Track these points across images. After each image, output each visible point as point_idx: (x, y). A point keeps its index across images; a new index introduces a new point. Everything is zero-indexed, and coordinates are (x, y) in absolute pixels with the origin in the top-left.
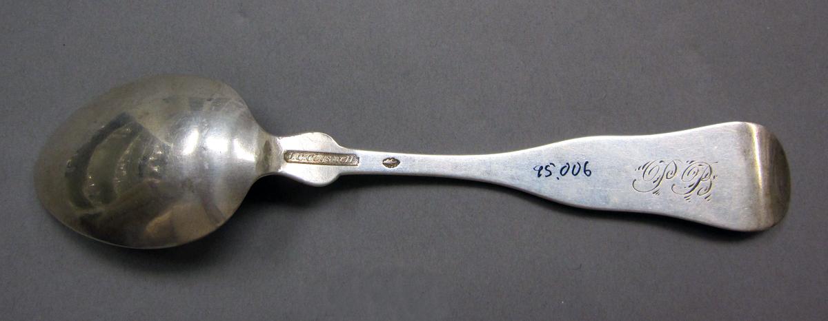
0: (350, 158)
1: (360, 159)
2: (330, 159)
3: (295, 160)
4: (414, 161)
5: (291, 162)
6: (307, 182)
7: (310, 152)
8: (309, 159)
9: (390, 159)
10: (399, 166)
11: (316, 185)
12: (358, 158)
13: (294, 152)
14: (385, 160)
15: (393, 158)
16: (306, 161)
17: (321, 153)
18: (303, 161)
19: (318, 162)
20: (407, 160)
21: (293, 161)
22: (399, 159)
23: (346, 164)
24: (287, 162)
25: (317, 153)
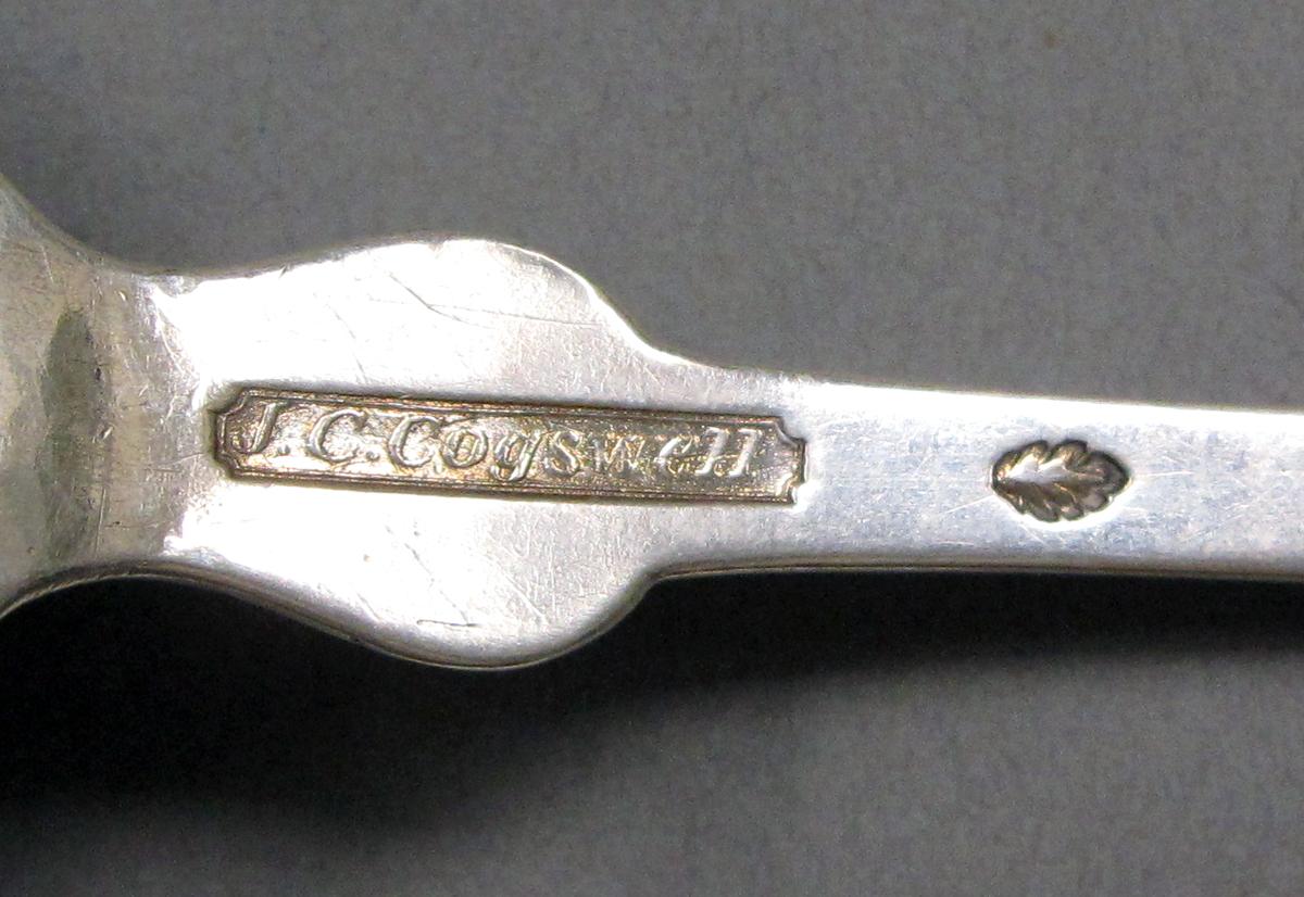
0: (731, 447)
1: (816, 453)
2: (575, 448)
3: (299, 462)
4: (1240, 465)
5: (268, 477)
6: (390, 634)
7: (419, 398)
8: (412, 453)
9: (1046, 448)
10: (1121, 505)
11: (473, 656)
12: (799, 445)
13: (289, 396)
14: (1012, 455)
15: (1077, 444)
16: (384, 469)
17: (503, 405)
18: (359, 468)
19: (479, 474)
20: (1181, 454)
21: (280, 464)
22: (1120, 450)
23: (704, 493)
24: (236, 473)
25: (471, 404)
